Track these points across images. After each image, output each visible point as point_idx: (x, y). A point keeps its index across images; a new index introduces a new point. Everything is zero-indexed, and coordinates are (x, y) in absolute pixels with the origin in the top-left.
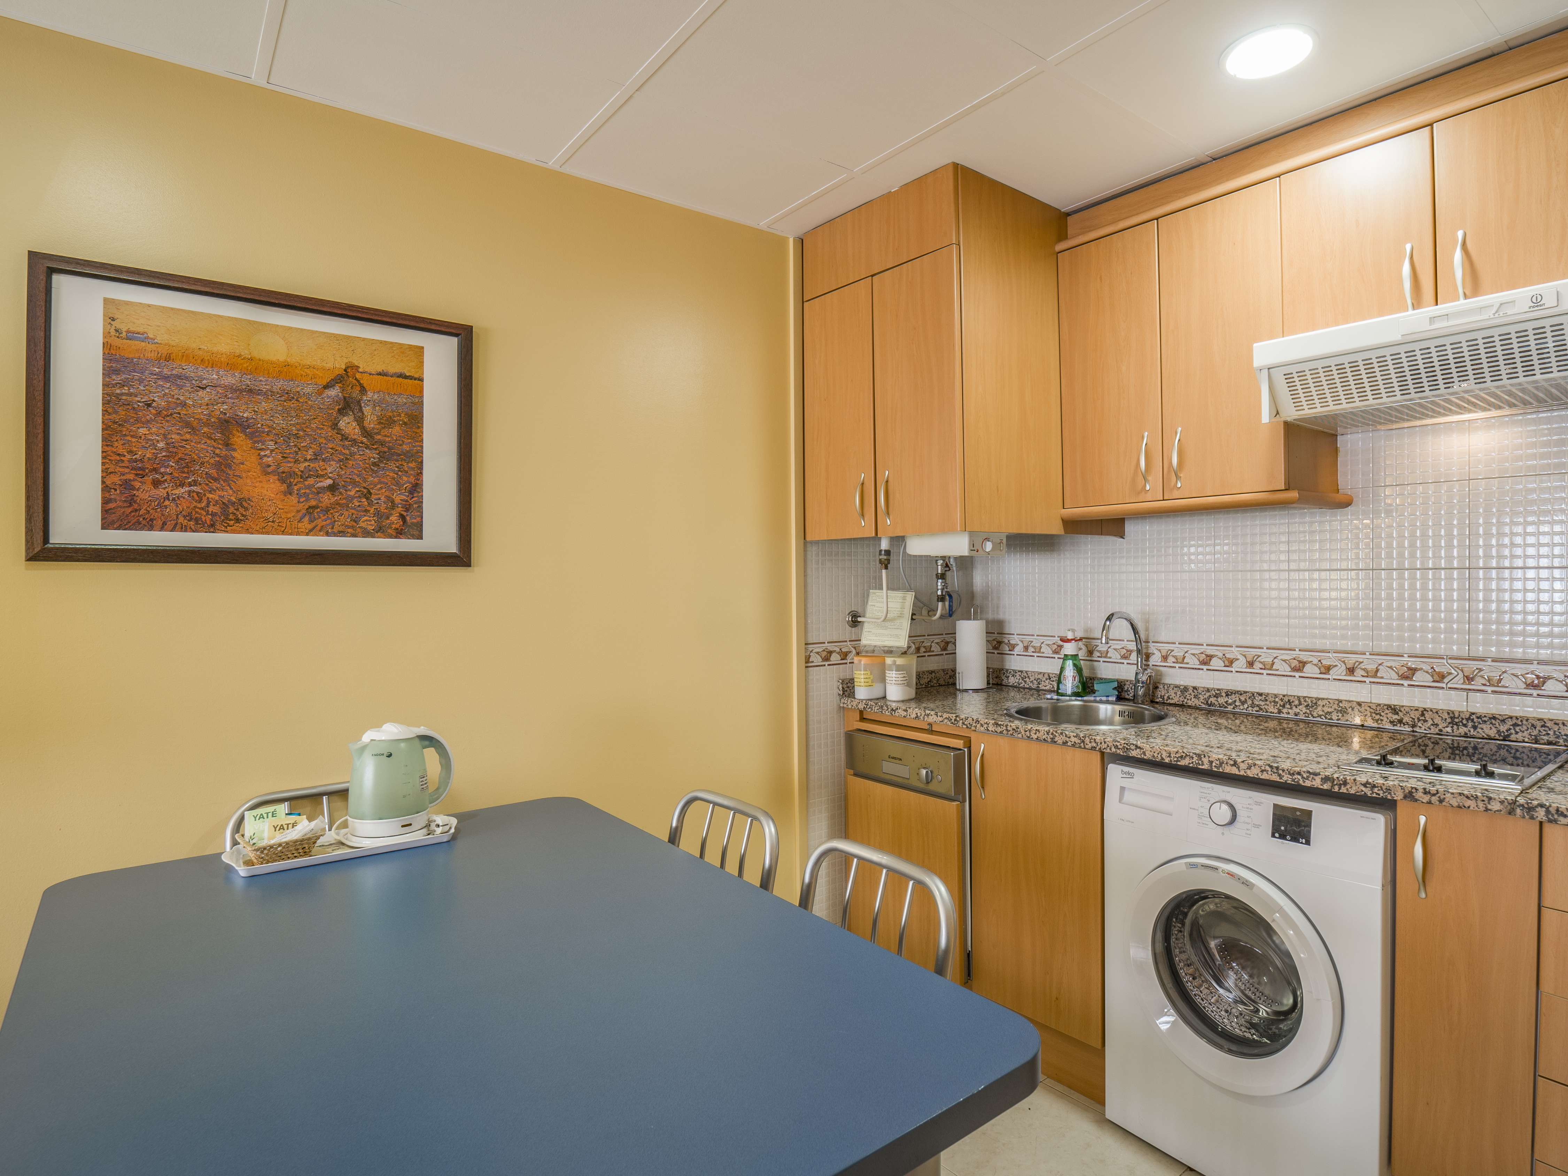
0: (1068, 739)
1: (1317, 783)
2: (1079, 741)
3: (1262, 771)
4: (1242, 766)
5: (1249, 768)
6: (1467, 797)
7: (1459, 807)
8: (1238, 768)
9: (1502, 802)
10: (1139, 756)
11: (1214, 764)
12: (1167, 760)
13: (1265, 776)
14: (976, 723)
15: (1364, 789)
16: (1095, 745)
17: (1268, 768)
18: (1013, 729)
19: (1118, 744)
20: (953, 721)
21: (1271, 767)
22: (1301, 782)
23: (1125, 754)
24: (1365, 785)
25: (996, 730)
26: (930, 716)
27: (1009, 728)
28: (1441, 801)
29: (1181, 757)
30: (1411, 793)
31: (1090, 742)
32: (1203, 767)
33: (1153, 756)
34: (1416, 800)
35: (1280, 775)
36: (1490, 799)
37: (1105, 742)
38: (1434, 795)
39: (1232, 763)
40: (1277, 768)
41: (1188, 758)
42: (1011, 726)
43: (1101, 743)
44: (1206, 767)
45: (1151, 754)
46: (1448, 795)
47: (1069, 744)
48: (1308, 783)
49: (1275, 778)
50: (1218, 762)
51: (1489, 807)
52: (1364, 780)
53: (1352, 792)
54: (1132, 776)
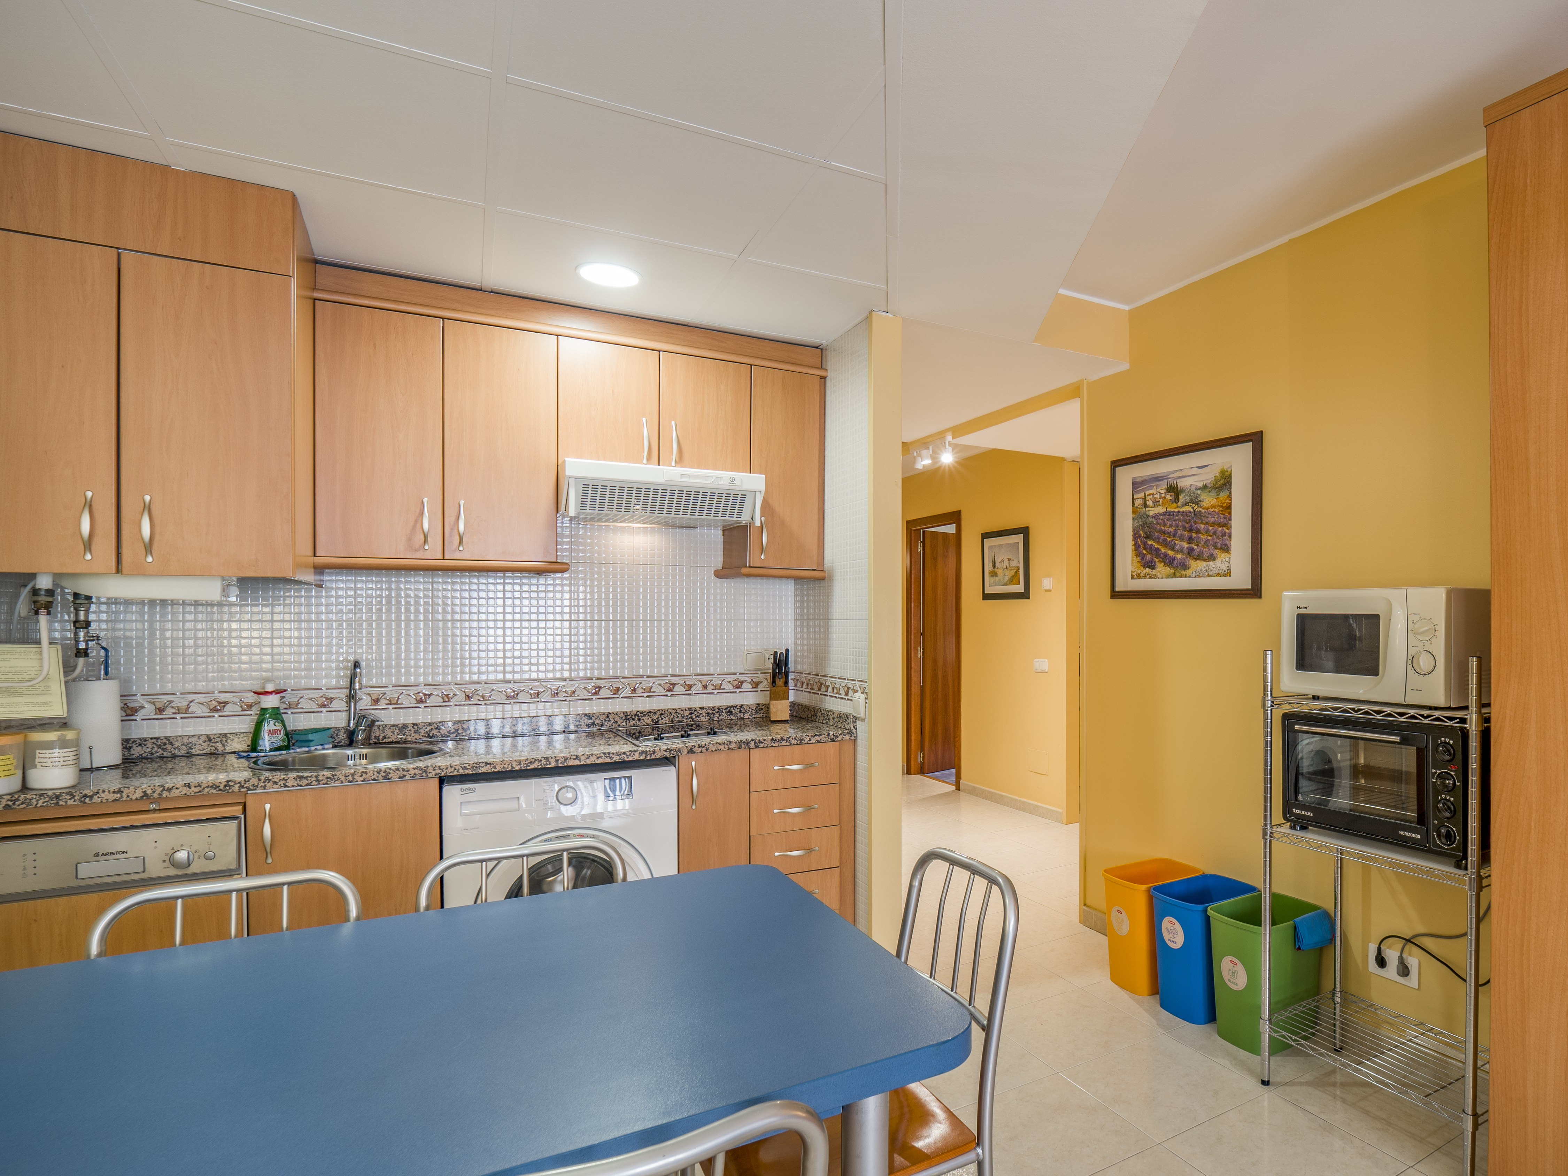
0: (405, 773)
1: (636, 757)
2: (420, 772)
3: (598, 758)
4: (583, 758)
5: (588, 757)
6: (720, 744)
7: (716, 750)
8: (580, 760)
9: (736, 743)
10: (489, 771)
11: (560, 762)
12: (517, 768)
13: (600, 761)
14: (264, 782)
15: (665, 753)
16: (439, 771)
17: (602, 755)
18: (327, 778)
19: (467, 765)
20: (222, 787)
21: (604, 754)
22: (626, 759)
23: (474, 772)
24: (666, 751)
25: (300, 783)
26: (173, 791)
27: (320, 778)
28: (707, 750)
29: (531, 763)
30: (691, 749)
31: (434, 770)
32: (550, 766)
33: (504, 768)
34: (694, 752)
35: (611, 758)
36: (730, 742)
37: (451, 767)
38: (704, 747)
39: (575, 757)
40: (609, 753)
41: (537, 762)
42: (323, 775)
43: (447, 769)
44: (553, 765)
45: (502, 766)
46: (711, 745)
47: (408, 777)
48: (630, 759)
49: (608, 760)
50: (563, 760)
51: (730, 747)
52: (665, 748)
53: (658, 757)
54: (473, 791)
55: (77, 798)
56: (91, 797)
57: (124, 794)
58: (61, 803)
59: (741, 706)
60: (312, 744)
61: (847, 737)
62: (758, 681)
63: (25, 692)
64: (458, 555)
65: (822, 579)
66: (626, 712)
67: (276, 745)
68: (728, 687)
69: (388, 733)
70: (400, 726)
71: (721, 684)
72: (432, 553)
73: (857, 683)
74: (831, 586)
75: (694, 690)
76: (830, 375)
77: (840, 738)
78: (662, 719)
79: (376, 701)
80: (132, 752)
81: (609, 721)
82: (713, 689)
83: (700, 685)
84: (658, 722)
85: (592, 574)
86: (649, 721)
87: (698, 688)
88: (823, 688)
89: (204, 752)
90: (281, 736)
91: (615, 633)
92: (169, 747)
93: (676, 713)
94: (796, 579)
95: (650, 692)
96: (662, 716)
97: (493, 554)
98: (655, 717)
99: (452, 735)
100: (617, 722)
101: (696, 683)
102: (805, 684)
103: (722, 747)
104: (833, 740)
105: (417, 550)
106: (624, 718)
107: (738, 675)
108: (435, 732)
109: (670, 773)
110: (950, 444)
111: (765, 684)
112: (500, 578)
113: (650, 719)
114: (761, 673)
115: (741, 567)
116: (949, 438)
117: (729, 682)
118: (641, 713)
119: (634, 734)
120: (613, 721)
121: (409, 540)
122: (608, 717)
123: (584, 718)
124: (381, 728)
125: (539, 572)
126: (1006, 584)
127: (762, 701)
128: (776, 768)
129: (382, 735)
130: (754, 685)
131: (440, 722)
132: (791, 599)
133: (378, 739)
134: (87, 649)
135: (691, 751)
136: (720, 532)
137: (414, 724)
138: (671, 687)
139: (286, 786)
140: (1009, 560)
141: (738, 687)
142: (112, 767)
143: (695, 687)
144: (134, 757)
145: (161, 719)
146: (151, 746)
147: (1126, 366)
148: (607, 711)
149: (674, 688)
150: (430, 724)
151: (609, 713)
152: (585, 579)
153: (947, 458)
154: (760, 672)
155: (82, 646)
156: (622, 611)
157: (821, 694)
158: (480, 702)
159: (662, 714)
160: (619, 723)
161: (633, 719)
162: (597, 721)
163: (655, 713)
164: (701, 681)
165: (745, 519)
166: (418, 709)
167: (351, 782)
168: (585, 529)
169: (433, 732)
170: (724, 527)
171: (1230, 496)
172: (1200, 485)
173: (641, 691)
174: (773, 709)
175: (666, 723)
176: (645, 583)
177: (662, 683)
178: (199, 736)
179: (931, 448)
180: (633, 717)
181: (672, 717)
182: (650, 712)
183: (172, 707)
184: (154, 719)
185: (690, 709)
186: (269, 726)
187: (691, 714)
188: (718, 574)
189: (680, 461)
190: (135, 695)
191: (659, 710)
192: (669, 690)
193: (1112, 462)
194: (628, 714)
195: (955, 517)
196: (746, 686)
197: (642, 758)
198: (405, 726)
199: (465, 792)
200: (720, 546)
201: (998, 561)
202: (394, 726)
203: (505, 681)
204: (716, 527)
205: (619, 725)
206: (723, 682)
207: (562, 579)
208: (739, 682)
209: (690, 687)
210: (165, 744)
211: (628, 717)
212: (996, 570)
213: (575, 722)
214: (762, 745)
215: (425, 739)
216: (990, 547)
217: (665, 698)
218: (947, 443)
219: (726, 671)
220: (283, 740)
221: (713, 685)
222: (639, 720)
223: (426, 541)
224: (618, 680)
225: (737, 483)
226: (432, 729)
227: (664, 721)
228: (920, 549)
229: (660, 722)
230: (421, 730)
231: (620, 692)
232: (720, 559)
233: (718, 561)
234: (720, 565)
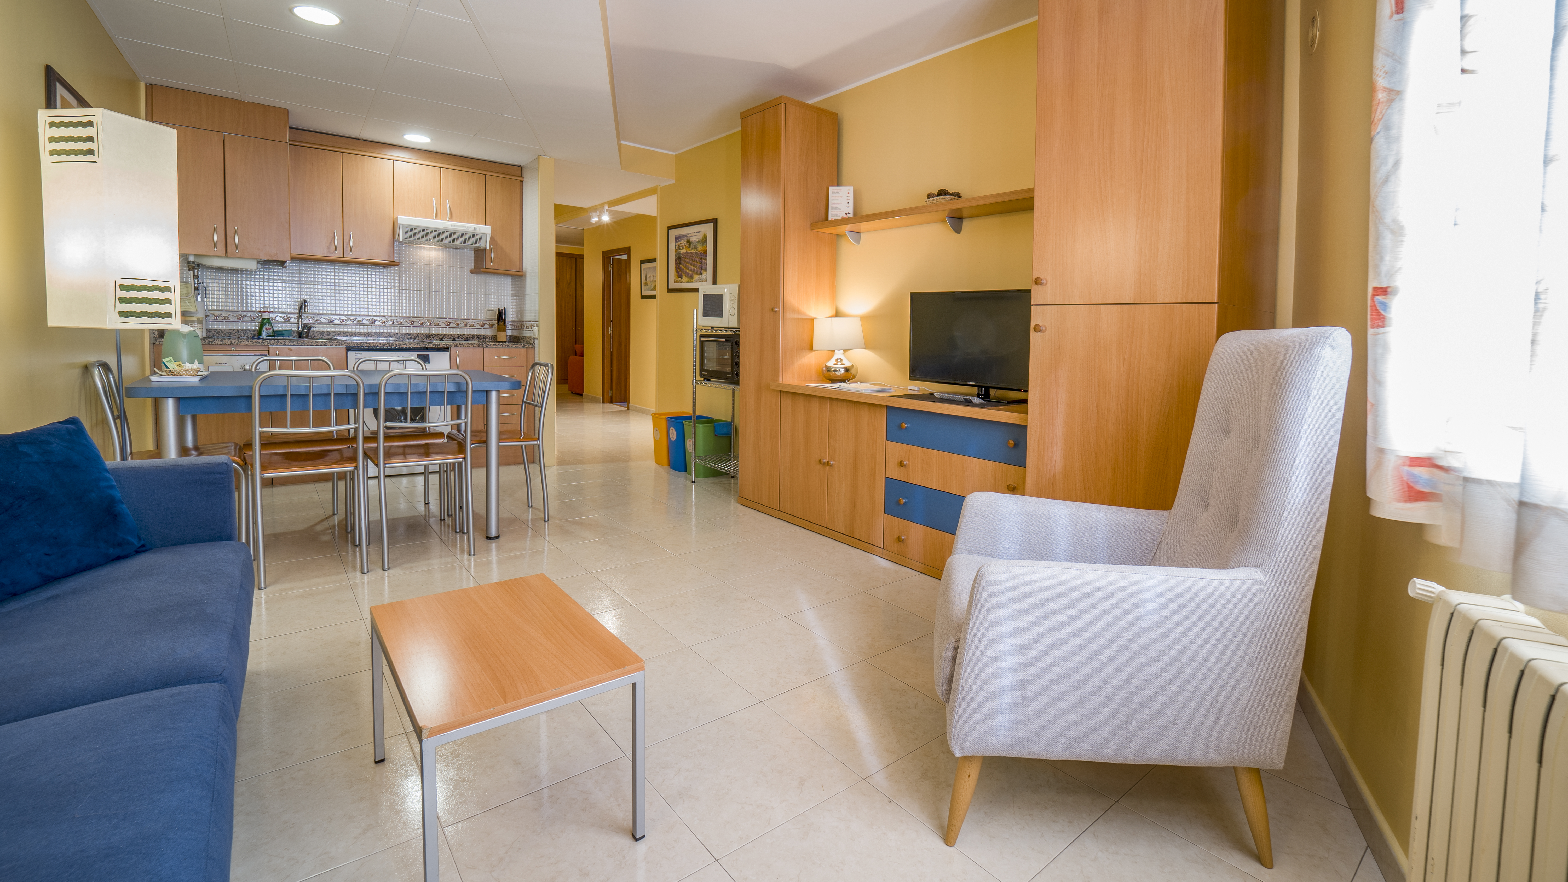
1: (431, 346)
2: (339, 344)
4: (408, 344)
5: (410, 344)
7: (467, 347)
9: (477, 344)
10: (365, 347)
12: (379, 347)
13: (415, 346)
16: (347, 344)
17: (416, 344)
23: (361, 347)
24: (445, 345)
26: (242, 342)
28: (463, 346)
29: (385, 344)
34: (458, 347)
35: (420, 345)
39: (404, 344)
40: (419, 343)
41: (388, 344)
44: (394, 347)
45: (373, 345)
47: (334, 345)
50: (399, 344)
51: (474, 345)
52: (444, 343)
53: (441, 347)
54: (360, 354)
59: (484, 335)
60: (284, 335)
61: (530, 346)
62: (490, 323)
64: (350, 256)
65: (522, 276)
67: (270, 335)
68: (477, 326)
69: (317, 334)
70: (321, 332)
72: (338, 254)
73: (535, 322)
74: (525, 280)
76: (525, 180)
77: (527, 346)
78: (444, 338)
79: (311, 320)
80: (208, 334)
81: (419, 335)
82: (470, 327)
85: (409, 269)
87: (462, 325)
90: (271, 331)
91: (421, 296)
92: (221, 333)
94: (512, 276)
97: (365, 257)
98: (441, 337)
100: (423, 336)
101: (461, 322)
102: (513, 325)
103: (470, 345)
104: (523, 347)
105: (332, 253)
106: (426, 335)
107: (480, 321)
109: (447, 354)
110: (607, 210)
111: (496, 326)
112: (366, 268)
113: (438, 338)
114: (491, 320)
115: (481, 268)
116: (606, 207)
117: (477, 323)
118: (434, 334)
121: (329, 248)
123: (406, 335)
124: (314, 331)
125: (384, 266)
126: (652, 290)
127: (495, 334)
128: (496, 357)
129: (314, 335)
130: (491, 327)
131: (339, 331)
132: (510, 286)
134: (198, 287)
135: (456, 346)
136: (473, 252)
138: (449, 324)
139: (285, 345)
140: (653, 276)
141: (482, 326)
143: (460, 324)
144: (208, 336)
145: (217, 322)
146: (213, 333)
147: (673, 182)
148: (417, 333)
150: (334, 332)
152: (406, 271)
153: (606, 218)
155: (196, 286)
156: (424, 286)
158: (357, 324)
159: (444, 336)
161: (430, 337)
162: (413, 337)
163: (441, 335)
164: (463, 322)
165: (482, 246)
167: (311, 345)
168: (405, 247)
170: (474, 249)
171: (707, 246)
172: (697, 240)
173: (434, 323)
174: (498, 337)
176: (436, 274)
177: (444, 322)
179: (598, 212)
180: (430, 335)
182: (437, 333)
183: (222, 317)
184: (214, 321)
185: (458, 335)
186: (266, 326)
187: (459, 337)
188: (472, 272)
189: (452, 219)
191: (443, 333)
192: (448, 325)
193: (668, 227)
194: (428, 333)
195: (627, 251)
196: (486, 326)
197: (434, 347)
198: (323, 332)
200: (473, 258)
201: (648, 276)
202: (319, 331)
203: (368, 316)
204: (470, 249)
206: (474, 323)
207: (394, 270)
208: (481, 324)
209: (458, 325)
210: (219, 332)
212: (647, 282)
213: (402, 336)
214: (489, 346)
216: (644, 269)
217: (445, 329)
218: (605, 210)
219: (475, 319)
220: (272, 333)
221: (469, 324)
222: (433, 337)
223: (336, 249)
224: (423, 319)
225: (477, 229)
226: (336, 334)
228: (610, 269)
230: (331, 334)
231: (423, 323)
232: (473, 265)
233: (472, 265)
234: (473, 268)
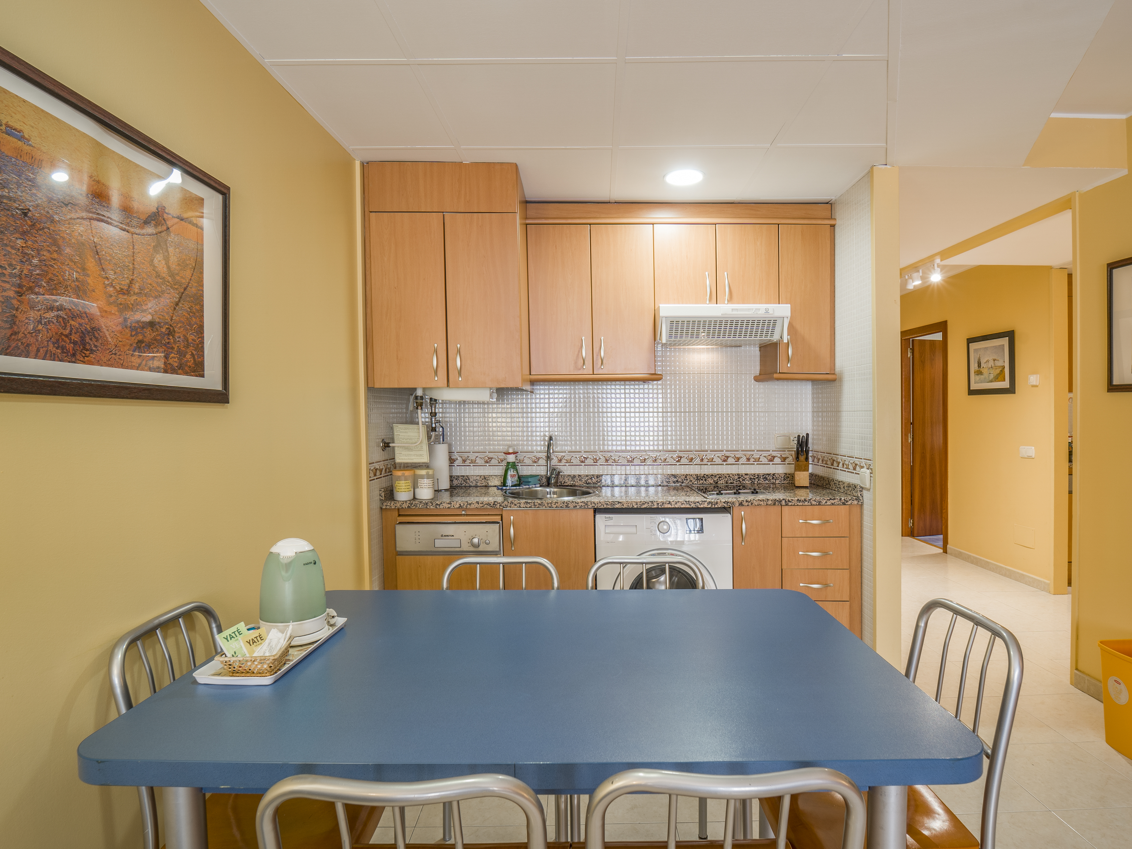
0: (577, 505)
1: (706, 505)
2: (584, 505)
3: (682, 504)
4: (673, 503)
5: (676, 503)
6: (761, 501)
7: (758, 505)
8: (671, 504)
9: (772, 501)
10: (620, 507)
11: (659, 505)
12: (635, 507)
13: (683, 506)
14: (510, 504)
15: (724, 504)
16: (594, 505)
17: (684, 502)
18: (539, 504)
19: (608, 503)
20: (492, 505)
21: (686, 501)
22: (699, 506)
23: (612, 507)
24: (724, 503)
25: (527, 506)
26: (472, 505)
27: (536, 504)
28: (752, 504)
29: (643, 504)
30: (741, 502)
31: (591, 504)
32: (654, 507)
33: (628, 506)
34: (743, 505)
35: (690, 504)
36: (768, 500)
37: (600, 503)
38: (749, 502)
39: (668, 502)
40: (689, 501)
41: (646, 504)
42: (537, 502)
43: (598, 504)
44: (656, 506)
45: (627, 505)
46: (754, 501)
47: (578, 507)
48: (702, 506)
49: (688, 506)
50: (661, 504)
51: (768, 503)
52: (724, 501)
53: (720, 506)
54: (611, 519)
55: (434, 505)
56: (439, 505)
57: (452, 505)
58: (428, 507)
59: (774, 474)
60: (530, 484)
61: (856, 502)
62: (785, 456)
63: (414, 449)
64: (601, 372)
65: (834, 380)
66: (697, 475)
67: (514, 484)
68: (764, 460)
69: (566, 480)
70: (572, 476)
71: (759, 458)
72: (587, 371)
73: (863, 460)
74: (840, 386)
75: (741, 461)
76: (838, 223)
77: (849, 503)
78: (720, 481)
79: (560, 461)
80: (454, 483)
81: (687, 480)
82: (754, 461)
83: (745, 458)
84: (717, 482)
85: (675, 381)
86: (712, 482)
87: (743, 460)
88: (835, 464)
89: (483, 485)
90: (517, 478)
91: (690, 420)
92: (468, 481)
93: (729, 477)
94: (813, 381)
95: (712, 461)
96: (720, 479)
98: (715, 479)
99: (598, 483)
100: (692, 481)
101: (742, 456)
102: (821, 460)
103: (762, 503)
104: (844, 504)
105: (577, 369)
106: (696, 478)
107: (771, 452)
108: (590, 481)
109: (728, 516)
110: (938, 266)
111: (790, 460)
112: (623, 385)
113: (712, 480)
114: (788, 451)
115: (773, 373)
116: (938, 261)
117: (765, 456)
118: (707, 476)
119: (702, 490)
120: (689, 480)
121: (574, 363)
122: (686, 477)
123: (672, 477)
124: (563, 476)
125: (644, 381)
126: (991, 382)
127: (788, 471)
128: (801, 521)
129: (563, 481)
130: (782, 459)
131: (592, 475)
132: (810, 397)
133: (561, 483)
134: (435, 427)
135: (741, 504)
136: (758, 349)
137: (579, 476)
138: (725, 459)
139: (520, 507)
140: (995, 360)
141: (771, 460)
142: (446, 490)
143: (741, 459)
144: (454, 485)
145: (465, 466)
146: (461, 480)
148: (685, 473)
149: (727, 459)
150: (587, 476)
151: (687, 475)
152: (671, 385)
153: (936, 278)
154: (786, 450)
155: (434, 425)
156: (694, 406)
157: (833, 468)
158: (613, 464)
159: (720, 477)
160: (693, 482)
161: (702, 480)
162: (679, 480)
163: (715, 476)
164: (745, 455)
165: (776, 338)
166: (581, 466)
167: (550, 507)
168: (670, 351)
169: (589, 481)
170: (760, 344)
173: (707, 460)
174: (797, 478)
175: (723, 484)
176: (708, 387)
177: (720, 455)
178: (481, 476)
180: (702, 478)
181: (726, 480)
182: (712, 475)
184: (462, 466)
185: (738, 475)
186: (511, 472)
187: (739, 478)
188: (757, 379)
189: (731, 300)
190: (454, 452)
191: (718, 474)
192: (724, 461)
194: (699, 476)
195: (942, 327)
196: (777, 460)
197: (709, 506)
198: (574, 476)
199: (607, 519)
200: (758, 359)
201: (983, 361)
202: (569, 476)
203: (626, 451)
204: (755, 345)
205: (693, 483)
206: (761, 457)
207: (657, 385)
208: (772, 457)
209: (738, 459)
210: (467, 480)
211: (699, 478)
212: (981, 369)
213: (666, 479)
214: (790, 504)
215: (585, 485)
216: (976, 350)
217: (722, 466)
218: (936, 265)
219: (762, 449)
220: (518, 481)
221: (754, 458)
222: (705, 480)
223: (584, 363)
224: (692, 452)
225: (771, 312)
226: (588, 479)
227: (721, 482)
228: (910, 355)
229: (719, 483)
230: (583, 479)
231: (693, 461)
232: (758, 368)
233: (756, 369)
234: (758, 373)
